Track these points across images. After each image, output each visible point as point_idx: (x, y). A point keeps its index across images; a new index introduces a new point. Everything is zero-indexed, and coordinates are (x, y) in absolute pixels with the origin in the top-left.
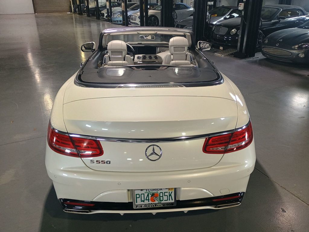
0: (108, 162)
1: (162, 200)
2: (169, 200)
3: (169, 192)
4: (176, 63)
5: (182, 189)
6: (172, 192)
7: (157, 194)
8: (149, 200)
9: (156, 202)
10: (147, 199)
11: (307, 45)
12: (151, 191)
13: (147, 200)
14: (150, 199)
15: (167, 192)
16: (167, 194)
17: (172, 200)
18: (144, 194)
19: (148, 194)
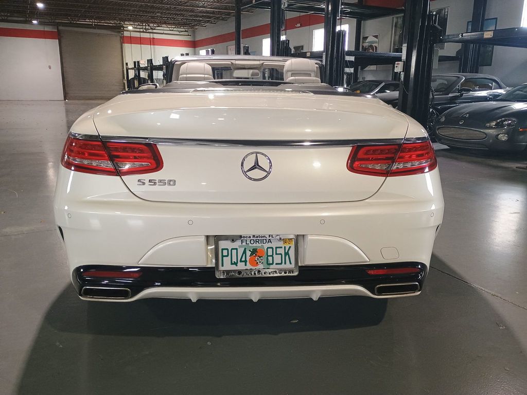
0: (172, 183)
1: (271, 262)
2: (285, 263)
3: (285, 247)
4: (296, 79)
5: (310, 237)
6: (290, 247)
7: (262, 251)
8: (245, 261)
9: (260, 266)
10: (243, 259)
11: (510, 122)
12: (250, 245)
13: (243, 261)
14: (248, 260)
15: (281, 247)
16: (281, 251)
17: (291, 263)
18: (237, 249)
19: (245, 249)
